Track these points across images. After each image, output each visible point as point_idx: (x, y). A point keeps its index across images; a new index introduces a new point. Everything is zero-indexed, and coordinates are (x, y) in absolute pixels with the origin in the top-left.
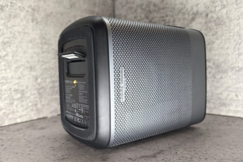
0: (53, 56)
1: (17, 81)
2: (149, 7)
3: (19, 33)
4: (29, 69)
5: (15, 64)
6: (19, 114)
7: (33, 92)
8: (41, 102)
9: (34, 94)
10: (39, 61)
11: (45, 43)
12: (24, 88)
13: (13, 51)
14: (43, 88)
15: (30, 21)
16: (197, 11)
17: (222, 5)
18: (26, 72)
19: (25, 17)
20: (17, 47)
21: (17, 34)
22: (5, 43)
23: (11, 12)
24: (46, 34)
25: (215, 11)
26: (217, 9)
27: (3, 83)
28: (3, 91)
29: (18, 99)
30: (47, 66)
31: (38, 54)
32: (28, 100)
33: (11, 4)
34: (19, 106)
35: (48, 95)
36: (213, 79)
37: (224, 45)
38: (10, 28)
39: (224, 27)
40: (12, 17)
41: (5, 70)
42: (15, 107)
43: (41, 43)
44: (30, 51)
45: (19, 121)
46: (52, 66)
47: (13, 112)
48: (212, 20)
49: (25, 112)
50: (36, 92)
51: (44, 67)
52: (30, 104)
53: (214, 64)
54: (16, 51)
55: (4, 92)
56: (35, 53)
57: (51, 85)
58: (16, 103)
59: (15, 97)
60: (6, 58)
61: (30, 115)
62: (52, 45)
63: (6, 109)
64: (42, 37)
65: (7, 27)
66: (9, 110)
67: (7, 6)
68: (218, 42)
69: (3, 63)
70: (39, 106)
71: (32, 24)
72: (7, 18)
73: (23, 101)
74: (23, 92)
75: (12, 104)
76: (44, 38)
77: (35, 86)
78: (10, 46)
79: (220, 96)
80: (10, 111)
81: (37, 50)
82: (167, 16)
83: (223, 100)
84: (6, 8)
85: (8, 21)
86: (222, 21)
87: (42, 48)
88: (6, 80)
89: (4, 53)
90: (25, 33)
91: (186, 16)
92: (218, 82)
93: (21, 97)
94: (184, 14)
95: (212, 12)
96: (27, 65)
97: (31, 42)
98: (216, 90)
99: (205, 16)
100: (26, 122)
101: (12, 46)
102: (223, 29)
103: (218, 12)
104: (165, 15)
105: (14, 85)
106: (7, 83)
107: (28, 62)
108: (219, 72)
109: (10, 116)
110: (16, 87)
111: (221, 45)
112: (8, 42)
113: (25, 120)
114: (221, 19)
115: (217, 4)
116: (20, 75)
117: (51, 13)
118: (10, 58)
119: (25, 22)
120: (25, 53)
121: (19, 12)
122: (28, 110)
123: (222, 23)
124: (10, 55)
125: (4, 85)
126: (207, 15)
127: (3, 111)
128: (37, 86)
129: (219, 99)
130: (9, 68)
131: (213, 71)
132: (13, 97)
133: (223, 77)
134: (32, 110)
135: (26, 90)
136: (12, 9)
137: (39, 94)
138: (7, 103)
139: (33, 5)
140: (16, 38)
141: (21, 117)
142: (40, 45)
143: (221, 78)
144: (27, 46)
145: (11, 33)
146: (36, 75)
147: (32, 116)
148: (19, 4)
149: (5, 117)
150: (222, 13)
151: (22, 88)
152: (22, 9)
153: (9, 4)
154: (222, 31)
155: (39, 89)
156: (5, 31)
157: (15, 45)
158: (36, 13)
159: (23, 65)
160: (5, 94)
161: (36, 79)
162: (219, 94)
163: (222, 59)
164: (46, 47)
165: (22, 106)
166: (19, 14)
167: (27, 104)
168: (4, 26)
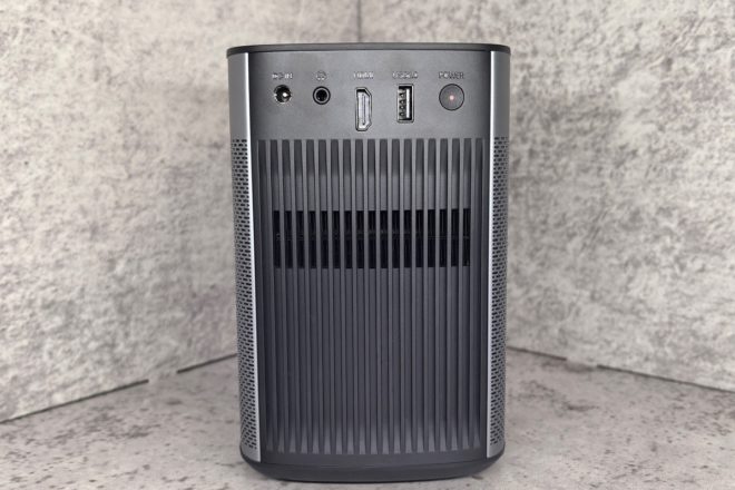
0: (163, 187)
1: (50, 276)
2: (478, 18)
3: (54, 117)
4: (88, 235)
5: (42, 220)
6: (60, 380)
7: (102, 308)
8: (127, 335)
9: (105, 312)
10: (118, 205)
11: (138, 146)
12: (74, 294)
13: (37, 179)
14: (131, 290)
15: (87, 77)
16: (637, 47)
17: (718, 36)
18: (79, 245)
19: (71, 66)
20: (50, 165)
21: (47, 122)
22: (10, 156)
23: (29, 52)
24: (138, 115)
25: (695, 51)
26: (703, 45)
27: (9, 285)
28: (7, 311)
29: (54, 332)
30: (143, 219)
31: (115, 184)
32: (86, 332)
33: (27, 26)
34: (59, 353)
35: (149, 312)
36: (677, 270)
37: (718, 165)
38: (26, 105)
39: (720, 106)
40: (31, 67)
41: (14, 242)
42: (46, 357)
43: (125, 147)
44: (90, 174)
45: (59, 398)
46: (158, 219)
47: (42, 375)
48: (685, 80)
49: (79, 372)
50: (110, 304)
51: (134, 222)
52: (93, 345)
53: (682, 222)
54: (47, 178)
55: (11, 314)
56: (104, 180)
57: (157, 279)
58: (48, 344)
59: (47, 327)
60: (15, 205)
61: (93, 379)
62: (158, 149)
63: (18, 365)
64: (127, 127)
65: (15, 101)
66: (29, 368)
67: (16, 31)
68: (701, 153)
69: (6, 223)
70: (121, 348)
71: (95, 85)
72: (15, 74)
73: (71, 338)
74: (70, 310)
75: (38, 348)
76: (132, 128)
77: (107, 287)
78: (26, 163)
79: (696, 325)
80: (32, 371)
81: (111, 171)
82: (535, 53)
83: (706, 340)
84: (10, 38)
85: (19, 83)
86: (716, 87)
87: (127, 163)
88: (16, 273)
89: (10, 189)
90: (73, 118)
91: (600, 60)
92: (693, 282)
93: (66, 326)
94: (591, 50)
95: (684, 54)
96: (82, 221)
97: (93, 144)
98: (683, 306)
99: (663, 63)
100: (80, 400)
101: (31, 164)
102: (717, 112)
103: (704, 56)
104: (529, 49)
105: (43, 288)
106: (19, 283)
107: (84, 211)
108: (697, 250)
109: (34, 387)
110: (49, 294)
111: (710, 166)
112: (20, 152)
113: (77, 397)
114: (715, 81)
115: (702, 30)
116: (60, 256)
117: (156, 44)
118: (27, 203)
119: (71, 82)
120: (74, 182)
121: (54, 48)
122: (88, 364)
123: (717, 93)
124: (28, 193)
125: (11, 291)
126: (668, 63)
127: (11, 373)
128: (114, 286)
129: (694, 334)
130: (25, 237)
131: (678, 246)
132: (38, 326)
133: (709, 267)
134: (100, 363)
135: (78, 302)
136: (30, 41)
137: (121, 310)
138: (22, 348)
139: (97, 20)
140: (44, 137)
141: (65, 386)
142: (121, 153)
143: (702, 270)
144: (82, 161)
145: (29, 121)
146: (111, 253)
147: (100, 380)
148: (54, 24)
149: (18, 392)
150: (718, 62)
151: (67, 297)
152: (63, 39)
153: (22, 25)
154: (715, 119)
155: (118, 296)
156: (11, 117)
157: (42, 161)
158: (105, 45)
159: (69, 223)
160: (14, 318)
161: (112, 263)
162: (695, 319)
163: (707, 211)
164: (141, 156)
165: (70, 352)
166: (55, 56)
167: (85, 345)
168: (7, 99)
